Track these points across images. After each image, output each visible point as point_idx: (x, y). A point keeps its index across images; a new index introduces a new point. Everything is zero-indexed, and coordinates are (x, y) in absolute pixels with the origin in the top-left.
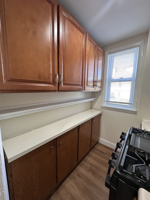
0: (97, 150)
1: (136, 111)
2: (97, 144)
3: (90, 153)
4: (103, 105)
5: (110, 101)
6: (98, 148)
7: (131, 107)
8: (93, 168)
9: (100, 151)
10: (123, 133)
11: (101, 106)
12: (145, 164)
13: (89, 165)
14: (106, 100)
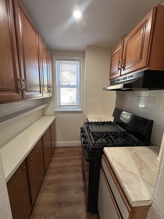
0: (57, 153)
1: (82, 110)
2: (55, 149)
3: (51, 160)
4: (56, 110)
5: (61, 105)
6: (57, 152)
7: (78, 108)
8: (59, 169)
9: (60, 153)
10: (81, 128)
11: (55, 111)
12: (101, 138)
13: (55, 170)
14: (58, 105)
